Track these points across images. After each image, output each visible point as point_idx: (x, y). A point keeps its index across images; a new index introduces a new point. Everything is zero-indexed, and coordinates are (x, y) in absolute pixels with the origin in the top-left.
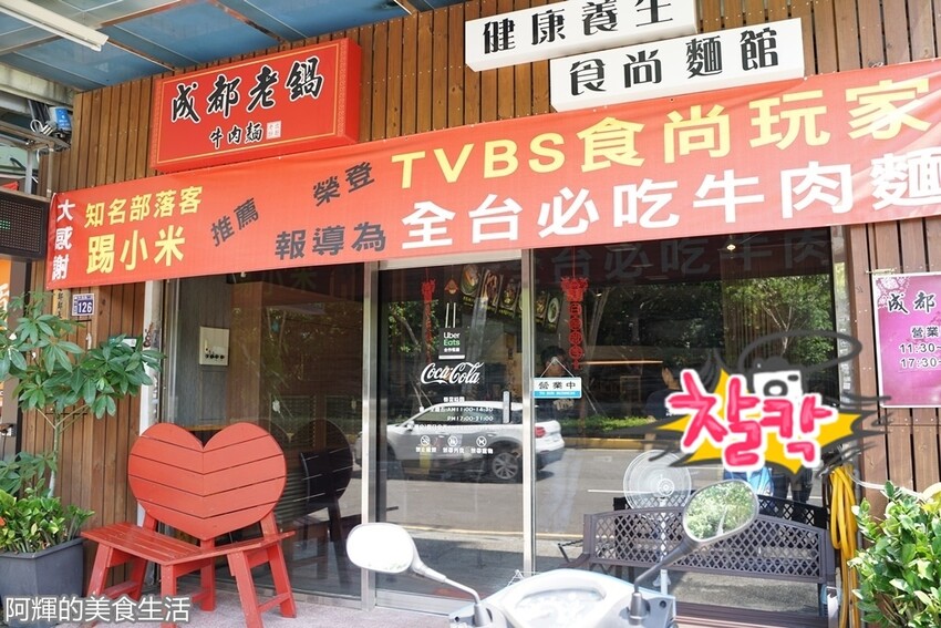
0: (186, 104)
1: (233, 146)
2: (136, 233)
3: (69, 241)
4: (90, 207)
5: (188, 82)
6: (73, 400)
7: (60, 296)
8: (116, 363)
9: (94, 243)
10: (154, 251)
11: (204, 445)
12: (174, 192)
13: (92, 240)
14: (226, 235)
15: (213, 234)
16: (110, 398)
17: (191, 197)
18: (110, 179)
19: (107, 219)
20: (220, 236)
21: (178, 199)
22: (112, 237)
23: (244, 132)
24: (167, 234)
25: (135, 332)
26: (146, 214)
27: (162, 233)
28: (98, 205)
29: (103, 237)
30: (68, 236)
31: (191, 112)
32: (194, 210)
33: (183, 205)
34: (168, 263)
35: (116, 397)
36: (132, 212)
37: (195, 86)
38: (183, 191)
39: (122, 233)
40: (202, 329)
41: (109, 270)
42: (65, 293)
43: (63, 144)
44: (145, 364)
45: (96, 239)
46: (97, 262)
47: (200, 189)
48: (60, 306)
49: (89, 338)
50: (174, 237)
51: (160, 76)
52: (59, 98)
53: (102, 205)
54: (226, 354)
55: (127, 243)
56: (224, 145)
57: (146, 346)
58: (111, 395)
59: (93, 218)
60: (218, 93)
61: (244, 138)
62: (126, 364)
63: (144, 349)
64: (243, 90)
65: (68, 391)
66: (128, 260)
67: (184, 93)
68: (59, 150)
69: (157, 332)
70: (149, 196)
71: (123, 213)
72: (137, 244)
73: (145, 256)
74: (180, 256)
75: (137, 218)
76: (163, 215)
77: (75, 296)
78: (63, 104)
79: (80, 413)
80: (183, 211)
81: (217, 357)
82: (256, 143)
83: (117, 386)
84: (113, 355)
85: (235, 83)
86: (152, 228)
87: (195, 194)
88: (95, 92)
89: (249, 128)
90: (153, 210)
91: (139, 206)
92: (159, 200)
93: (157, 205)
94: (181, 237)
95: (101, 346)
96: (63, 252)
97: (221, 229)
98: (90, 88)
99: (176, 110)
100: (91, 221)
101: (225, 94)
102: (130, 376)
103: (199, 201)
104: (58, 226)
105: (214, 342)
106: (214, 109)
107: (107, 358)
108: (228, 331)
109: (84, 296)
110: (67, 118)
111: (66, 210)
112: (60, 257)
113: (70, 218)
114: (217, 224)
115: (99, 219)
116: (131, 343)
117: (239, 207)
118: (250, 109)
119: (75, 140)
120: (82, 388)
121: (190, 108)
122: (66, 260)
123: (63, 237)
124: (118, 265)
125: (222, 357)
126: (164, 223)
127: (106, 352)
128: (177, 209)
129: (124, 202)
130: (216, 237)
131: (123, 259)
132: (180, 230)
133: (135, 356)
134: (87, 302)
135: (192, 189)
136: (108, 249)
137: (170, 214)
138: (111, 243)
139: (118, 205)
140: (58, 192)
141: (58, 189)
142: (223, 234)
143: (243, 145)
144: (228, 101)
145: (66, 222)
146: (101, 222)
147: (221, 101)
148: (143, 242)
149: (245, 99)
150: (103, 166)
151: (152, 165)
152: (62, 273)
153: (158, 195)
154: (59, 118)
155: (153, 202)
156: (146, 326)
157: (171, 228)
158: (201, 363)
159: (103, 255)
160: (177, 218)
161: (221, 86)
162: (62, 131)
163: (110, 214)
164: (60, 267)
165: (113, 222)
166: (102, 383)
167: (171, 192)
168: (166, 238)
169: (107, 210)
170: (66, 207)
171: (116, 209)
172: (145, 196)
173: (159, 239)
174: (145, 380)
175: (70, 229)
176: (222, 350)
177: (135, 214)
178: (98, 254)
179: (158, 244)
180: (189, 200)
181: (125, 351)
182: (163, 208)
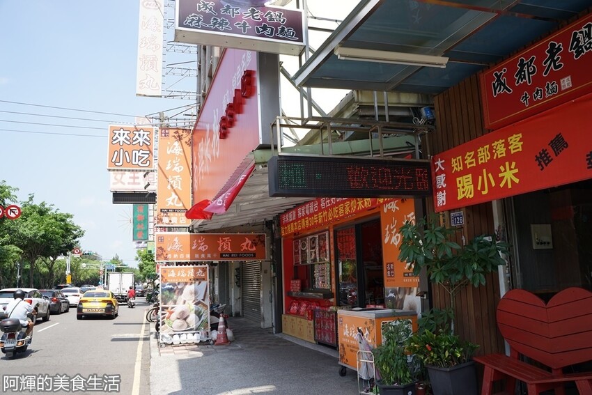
0: (501, 84)
1: (538, 101)
2: (484, 170)
3: (444, 182)
4: (453, 160)
5: (500, 70)
6: (460, 277)
7: (444, 216)
8: (482, 253)
9: (460, 181)
10: (498, 180)
11: (546, 303)
12: (504, 141)
13: (458, 179)
14: (547, 162)
15: (537, 163)
16: (481, 275)
17: (516, 142)
18: (461, 141)
19: (465, 165)
20: (542, 163)
21: (507, 145)
22: (470, 176)
23: (544, 90)
24: (505, 168)
25: (490, 232)
26: (488, 158)
27: (502, 168)
28: (458, 158)
29: (465, 177)
30: (443, 180)
31: (505, 88)
32: (520, 150)
33: (511, 148)
34: (510, 186)
35: (485, 273)
36: (479, 158)
37: (505, 71)
38: (509, 139)
39: (476, 172)
40: (532, 226)
41: (472, 196)
42: (446, 213)
43: (432, 127)
44: (500, 252)
45: (460, 178)
46: (464, 192)
47: (520, 135)
48: (444, 221)
49: (463, 238)
50: (511, 169)
51: (481, 71)
52: (425, 102)
53: (460, 157)
54: (550, 240)
55: (480, 177)
56: (532, 103)
57: (498, 240)
58: (482, 272)
59: (457, 166)
60: (522, 70)
61: (545, 94)
62: (488, 252)
63: (497, 242)
64: (538, 63)
65: (456, 271)
66: (483, 188)
67: (498, 77)
68: (430, 131)
69: (504, 231)
70: (488, 146)
71: (474, 160)
72: (487, 177)
73: (493, 184)
74: (517, 181)
75: (483, 161)
76: (499, 156)
77: (452, 214)
78: (428, 105)
79: (464, 285)
80: (513, 152)
81: (545, 243)
82: (554, 95)
83: (485, 267)
84: (479, 248)
85: (531, 61)
86: (494, 166)
87: (518, 139)
88: (445, 92)
89: (548, 87)
90: (492, 155)
91: (482, 154)
92: (495, 147)
93: (494, 151)
94: (515, 168)
95: (471, 243)
96: (442, 189)
97: (542, 158)
98: (442, 91)
99: (495, 89)
100: (455, 168)
101: (526, 70)
102: (491, 260)
103: (522, 143)
104: (437, 174)
105: (541, 234)
106: (520, 81)
107: (476, 250)
108: (550, 225)
109: (457, 213)
110: (431, 112)
111: (439, 165)
112: (441, 193)
113: (443, 169)
114: (538, 156)
115: (460, 166)
116: (489, 239)
117: (552, 142)
118: (545, 74)
119: (438, 123)
120: (464, 269)
121: (504, 85)
122: (445, 194)
123: (441, 181)
124: (477, 193)
125: (548, 243)
126: (502, 161)
127: (475, 246)
128: (508, 151)
129: (473, 153)
130: (540, 164)
131: (479, 188)
132: (514, 164)
133: (493, 247)
134: (459, 217)
135: (515, 136)
136: (468, 183)
137: (504, 155)
138: (470, 179)
139: (469, 156)
140: (434, 155)
141: (433, 153)
142: (544, 162)
143: (545, 99)
144: (529, 73)
145: (441, 172)
146: (461, 168)
147: (524, 75)
148: (490, 175)
149: (541, 69)
150: (456, 134)
151: (486, 126)
152: (443, 202)
153: (493, 145)
154: (427, 113)
155: (491, 149)
156: (496, 228)
157: (507, 164)
158: (534, 248)
159: (466, 188)
160: (509, 157)
161: (522, 65)
162: (430, 120)
163: (465, 162)
164: (441, 198)
165: (469, 166)
166: (475, 266)
167: (501, 141)
168: (505, 171)
169: (464, 160)
170: (439, 163)
171: (469, 158)
172: (485, 147)
173: (501, 172)
174: (501, 261)
175: (444, 175)
176: (547, 238)
177: (482, 159)
178: (463, 187)
179: (500, 175)
180: (514, 143)
181: (486, 244)
182: (499, 152)
